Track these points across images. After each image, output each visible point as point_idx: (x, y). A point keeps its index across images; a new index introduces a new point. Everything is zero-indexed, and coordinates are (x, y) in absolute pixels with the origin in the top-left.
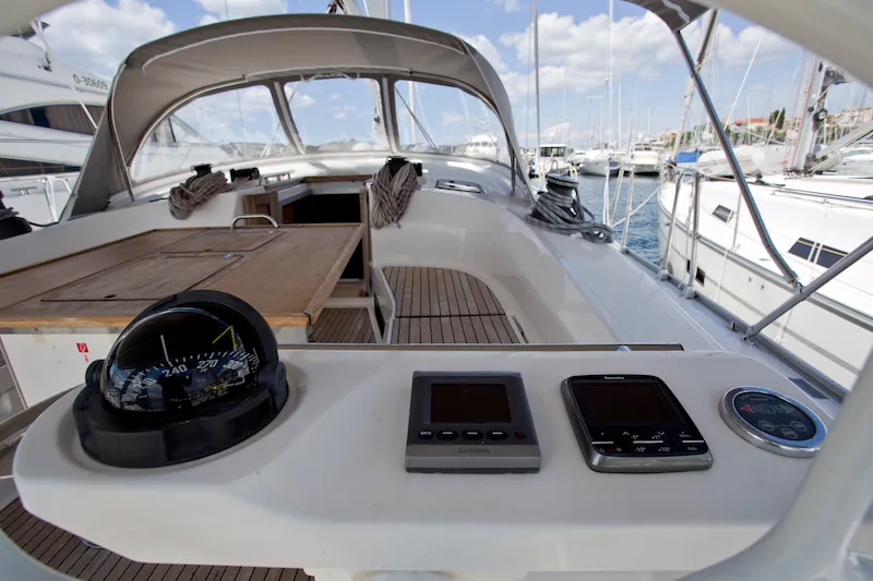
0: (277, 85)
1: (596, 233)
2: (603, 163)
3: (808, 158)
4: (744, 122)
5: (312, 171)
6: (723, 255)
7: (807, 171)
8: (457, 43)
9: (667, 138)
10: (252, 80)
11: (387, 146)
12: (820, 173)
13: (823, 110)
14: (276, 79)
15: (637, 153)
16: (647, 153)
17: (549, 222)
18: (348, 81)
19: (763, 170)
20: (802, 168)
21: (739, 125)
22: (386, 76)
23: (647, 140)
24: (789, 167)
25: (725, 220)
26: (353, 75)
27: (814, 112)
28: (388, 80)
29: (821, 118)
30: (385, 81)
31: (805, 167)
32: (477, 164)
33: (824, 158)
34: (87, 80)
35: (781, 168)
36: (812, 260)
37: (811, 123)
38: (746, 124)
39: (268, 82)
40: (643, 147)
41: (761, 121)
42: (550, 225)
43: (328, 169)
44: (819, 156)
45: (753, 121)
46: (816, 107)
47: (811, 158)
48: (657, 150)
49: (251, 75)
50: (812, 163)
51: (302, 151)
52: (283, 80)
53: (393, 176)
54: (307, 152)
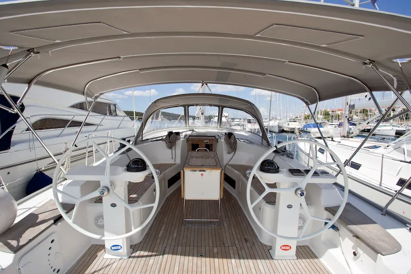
0: (187, 107)
2: (275, 126)
7: (348, 137)
10: (180, 105)
11: (216, 126)
12: (352, 137)
14: (186, 105)
15: (290, 123)
16: (295, 123)
18: (209, 107)
19: (334, 136)
21: (333, 111)
22: (221, 106)
23: (294, 117)
24: (342, 135)
25: (323, 153)
26: (211, 105)
27: (347, 118)
29: (350, 120)
30: (221, 108)
31: (347, 135)
33: (352, 133)
35: (339, 135)
36: (349, 166)
37: (347, 121)
38: (336, 112)
39: (184, 106)
40: (293, 120)
44: (351, 132)
45: (339, 110)
46: (347, 116)
47: (348, 133)
48: (298, 122)
51: (188, 126)
52: (189, 106)
53: (230, 138)
54: (189, 126)
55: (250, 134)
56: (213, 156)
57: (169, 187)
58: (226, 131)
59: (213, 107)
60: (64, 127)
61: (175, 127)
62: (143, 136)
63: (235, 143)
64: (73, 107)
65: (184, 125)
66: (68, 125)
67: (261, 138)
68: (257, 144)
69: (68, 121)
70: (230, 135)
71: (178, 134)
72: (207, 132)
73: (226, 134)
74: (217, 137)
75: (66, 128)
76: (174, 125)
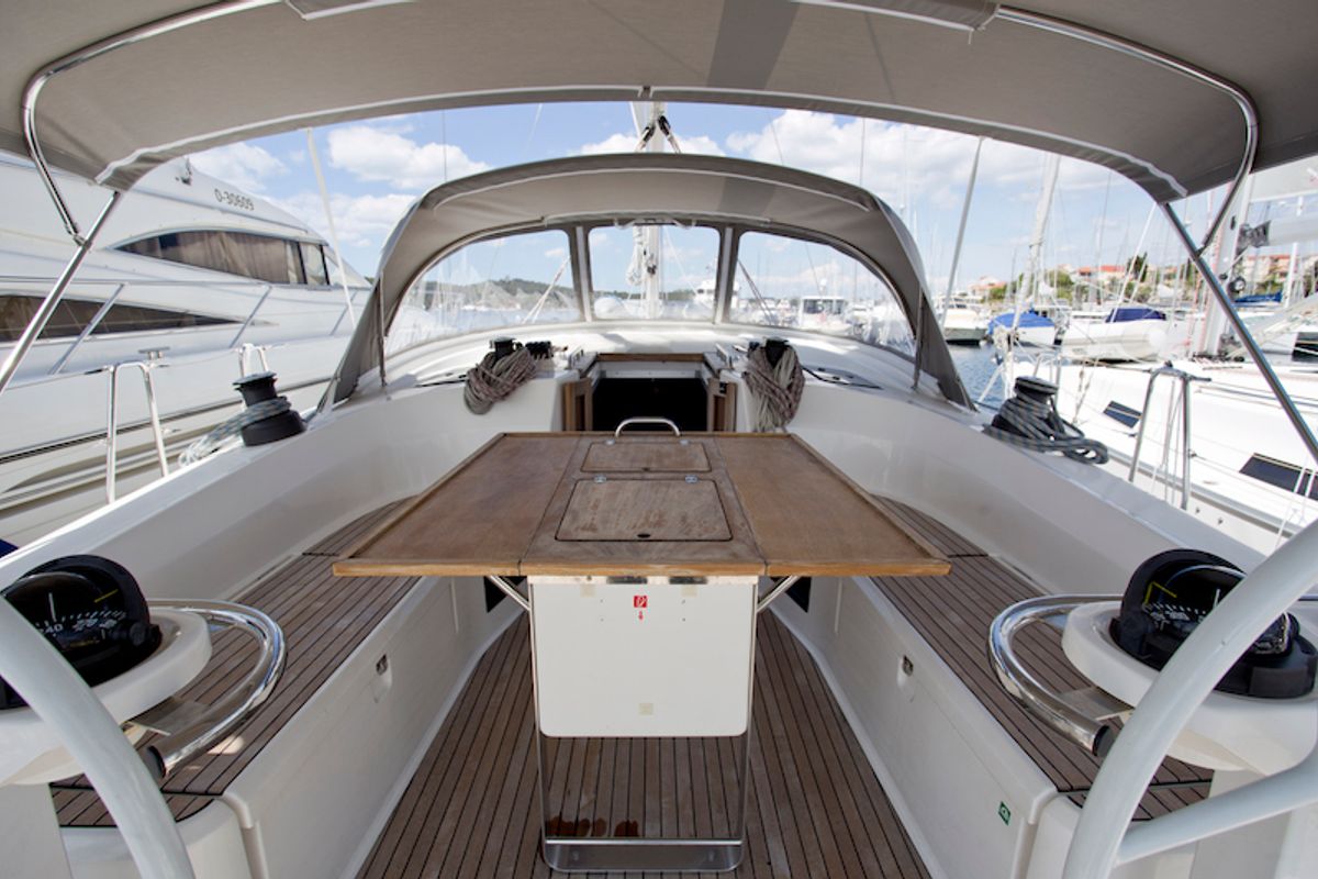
0: (580, 231)
1: (1080, 451)
3: (1223, 341)
4: (1093, 270)
5: (608, 347)
6: (1150, 475)
7: (1223, 356)
8: (865, 197)
9: (982, 290)
10: (550, 223)
11: (710, 315)
13: (1239, 279)
14: (578, 223)
16: (961, 311)
17: (1026, 436)
18: (679, 229)
20: (1215, 353)
21: (1083, 274)
22: (731, 225)
23: (956, 294)
24: (1195, 349)
26: (686, 222)
27: (1228, 281)
28: (731, 231)
29: (1237, 288)
30: (729, 232)
31: (1220, 351)
32: (832, 343)
34: (230, 196)
35: (1184, 351)
36: (1302, 492)
38: (1096, 274)
39: (569, 227)
40: (954, 303)
41: (1115, 269)
42: (1028, 441)
43: (627, 343)
45: (1105, 269)
46: (1229, 274)
47: (1228, 341)
48: (973, 308)
49: (551, 218)
50: (1230, 347)
51: (588, 317)
52: (590, 224)
53: (774, 364)
54: (595, 318)
55: (854, 346)
56: (702, 463)
57: (489, 608)
58: (751, 337)
59: (695, 230)
60: (77, 332)
61: (539, 322)
62: (387, 365)
63: (796, 387)
64: (130, 248)
65: (574, 312)
66: (95, 322)
67: (912, 367)
68: (896, 393)
69: (95, 306)
70: (774, 351)
71: (541, 350)
72: (673, 343)
73: (753, 346)
74: (715, 362)
75: (86, 336)
76: (535, 314)
